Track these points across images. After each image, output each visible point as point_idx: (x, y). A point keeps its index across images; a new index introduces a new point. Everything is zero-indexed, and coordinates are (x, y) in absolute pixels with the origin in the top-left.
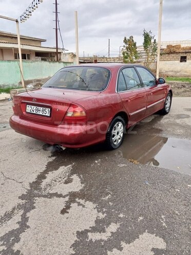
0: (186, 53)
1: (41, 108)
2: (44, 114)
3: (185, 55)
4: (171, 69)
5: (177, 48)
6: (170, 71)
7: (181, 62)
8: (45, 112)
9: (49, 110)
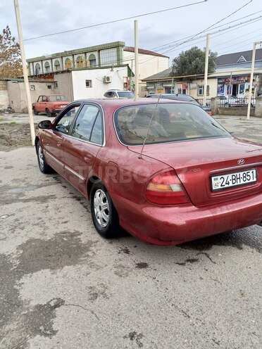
1: (242, 173)
2: (247, 181)
8: (248, 178)
9: (254, 171)
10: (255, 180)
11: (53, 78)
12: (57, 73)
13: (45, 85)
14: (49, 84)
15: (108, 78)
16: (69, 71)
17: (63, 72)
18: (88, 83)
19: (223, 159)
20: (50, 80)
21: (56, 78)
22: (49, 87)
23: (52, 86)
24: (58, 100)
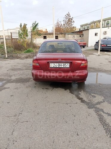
0: (46, 34)
1: (62, 64)
2: (65, 67)
3: (45, 35)
4: (40, 43)
5: (41, 32)
6: (39, 44)
7: (44, 39)
8: (66, 66)
9: (69, 64)
10: (69, 67)
11: (82, 32)
12: (84, 30)
13: (78, 35)
14: (80, 35)
15: (106, 32)
16: (88, 30)
17: (86, 30)
18: (96, 34)
19: (52, 58)
20: (81, 33)
21: (84, 32)
22: (80, 36)
23: (82, 36)
24: (81, 41)
